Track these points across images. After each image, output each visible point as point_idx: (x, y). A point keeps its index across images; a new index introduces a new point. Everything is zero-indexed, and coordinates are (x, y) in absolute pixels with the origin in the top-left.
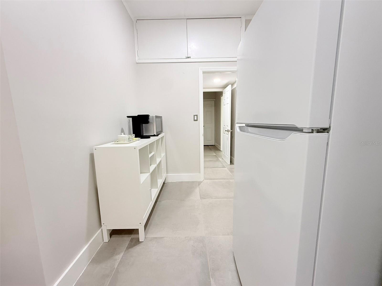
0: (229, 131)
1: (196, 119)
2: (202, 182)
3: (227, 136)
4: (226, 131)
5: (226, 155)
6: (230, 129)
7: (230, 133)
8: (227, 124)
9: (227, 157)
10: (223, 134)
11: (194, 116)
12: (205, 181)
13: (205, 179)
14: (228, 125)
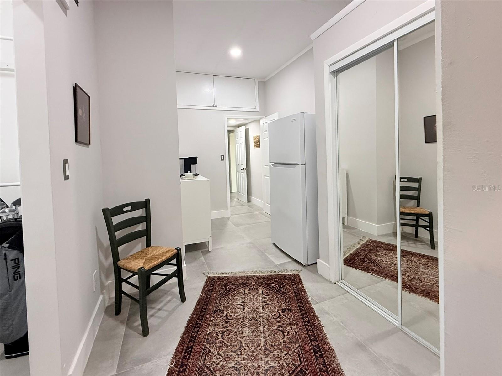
0: (245, 169)
1: (222, 159)
2: (230, 217)
3: (242, 174)
4: (242, 169)
5: (242, 194)
6: (246, 167)
7: (246, 171)
8: (242, 162)
9: (244, 195)
10: (237, 173)
11: (221, 156)
12: (232, 216)
13: (231, 215)
14: (243, 164)
